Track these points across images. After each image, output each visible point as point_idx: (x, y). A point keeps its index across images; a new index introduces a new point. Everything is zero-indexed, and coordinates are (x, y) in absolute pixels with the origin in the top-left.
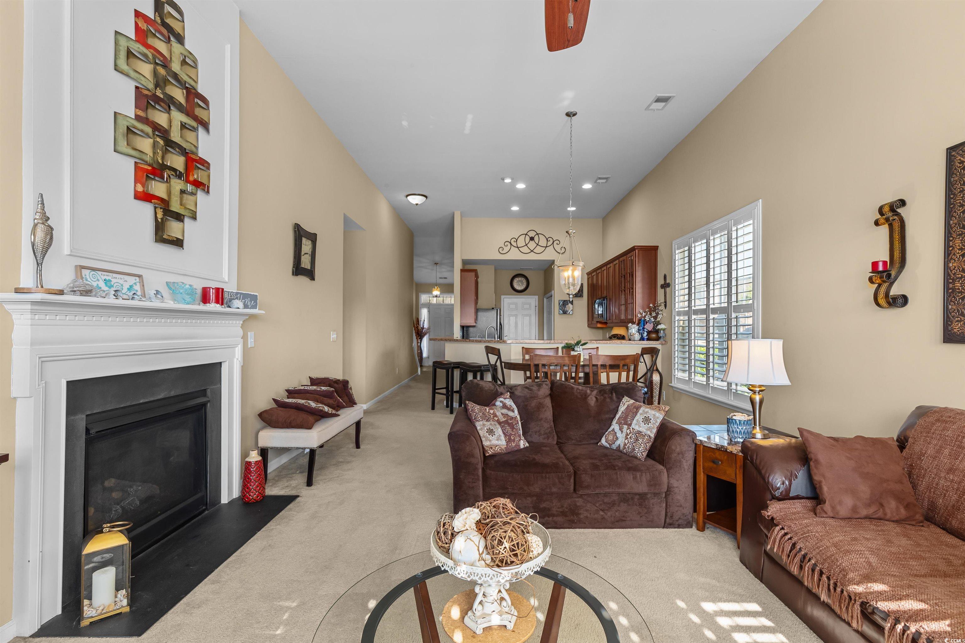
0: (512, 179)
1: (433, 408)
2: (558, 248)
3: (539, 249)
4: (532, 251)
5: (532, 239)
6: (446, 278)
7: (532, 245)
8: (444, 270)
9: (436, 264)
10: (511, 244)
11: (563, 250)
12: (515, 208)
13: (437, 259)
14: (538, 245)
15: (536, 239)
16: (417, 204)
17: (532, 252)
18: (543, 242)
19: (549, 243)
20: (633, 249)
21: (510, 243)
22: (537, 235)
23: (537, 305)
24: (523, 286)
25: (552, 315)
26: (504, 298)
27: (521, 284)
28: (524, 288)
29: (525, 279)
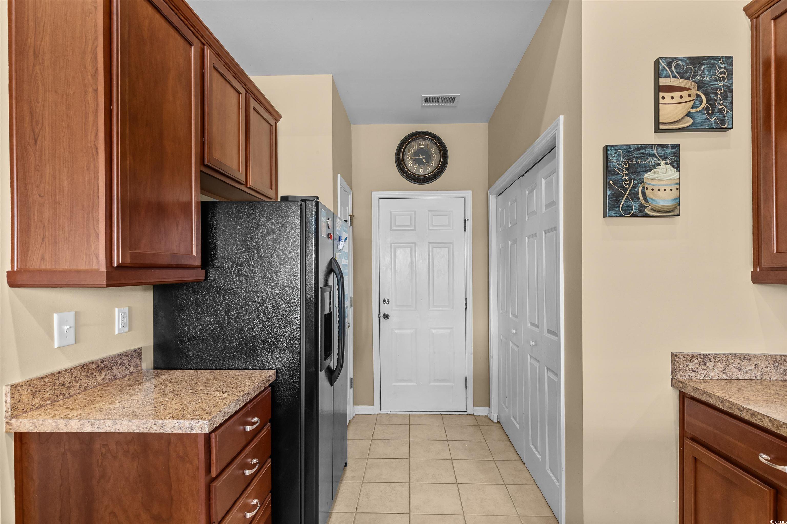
23: (469, 216)
24: (430, 165)
25: (555, 229)
26: (379, 199)
27: (424, 161)
28: (432, 169)
29: (435, 146)
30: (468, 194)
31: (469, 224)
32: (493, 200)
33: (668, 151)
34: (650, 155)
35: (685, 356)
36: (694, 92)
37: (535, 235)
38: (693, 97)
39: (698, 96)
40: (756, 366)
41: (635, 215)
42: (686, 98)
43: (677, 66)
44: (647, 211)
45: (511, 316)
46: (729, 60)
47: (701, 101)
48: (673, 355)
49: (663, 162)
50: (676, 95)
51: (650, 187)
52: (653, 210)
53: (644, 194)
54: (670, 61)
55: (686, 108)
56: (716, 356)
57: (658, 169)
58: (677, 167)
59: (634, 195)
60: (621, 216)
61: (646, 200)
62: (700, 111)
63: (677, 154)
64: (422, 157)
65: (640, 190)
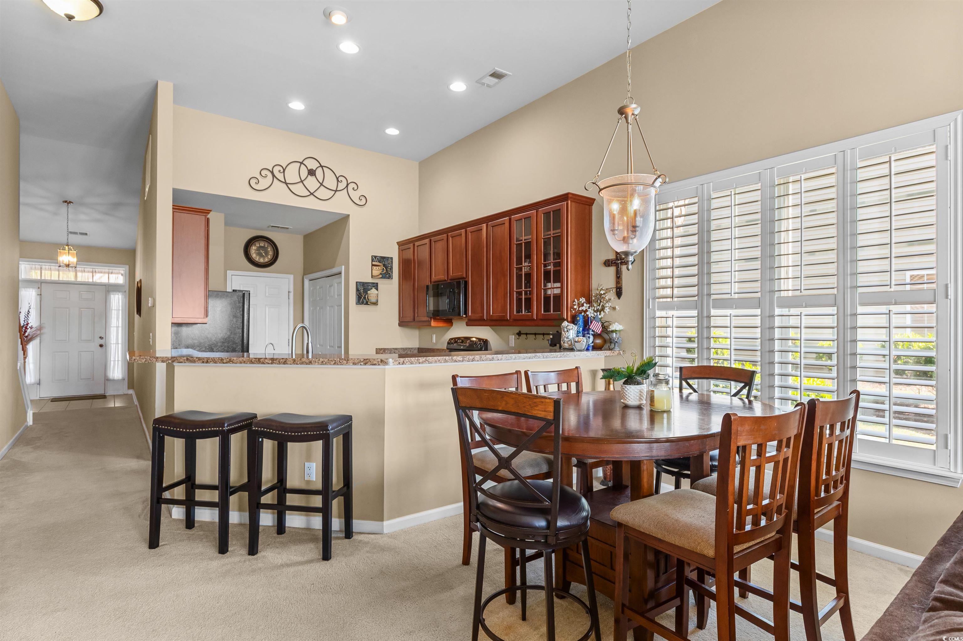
0: (349, 19)
1: (154, 543)
2: (355, 196)
3: (323, 193)
4: (312, 194)
5: (312, 173)
6: (86, 234)
7: (312, 183)
8: (83, 217)
9: (67, 202)
10: (274, 176)
11: (364, 200)
12: (297, 105)
13: (72, 193)
14: (321, 184)
15: (319, 173)
16: (70, 18)
17: (312, 197)
18: (331, 182)
19: (342, 186)
20: (565, 197)
21: (272, 172)
22: (320, 168)
23: (292, 290)
24: (267, 257)
25: (341, 305)
26: (232, 275)
27: (264, 254)
28: (269, 260)
29: (270, 246)
30: (291, 277)
31: (292, 295)
32: (306, 282)
33: (375, 285)
34: (369, 286)
35: (379, 349)
36: (382, 267)
37: (332, 306)
38: (382, 269)
39: (383, 268)
40: (399, 351)
41: (365, 304)
42: (380, 269)
43: (377, 259)
44: (369, 303)
45: (318, 346)
46: (392, 258)
47: (384, 270)
48: (376, 349)
49: (373, 288)
50: (377, 267)
51: (369, 296)
52: (370, 303)
53: (368, 298)
54: (376, 257)
55: (380, 272)
56: (388, 349)
57: (372, 290)
58: (377, 290)
59: (365, 298)
60: (361, 304)
61: (368, 300)
62: (384, 273)
63: (377, 286)
64: (262, 252)
65: (367, 296)
